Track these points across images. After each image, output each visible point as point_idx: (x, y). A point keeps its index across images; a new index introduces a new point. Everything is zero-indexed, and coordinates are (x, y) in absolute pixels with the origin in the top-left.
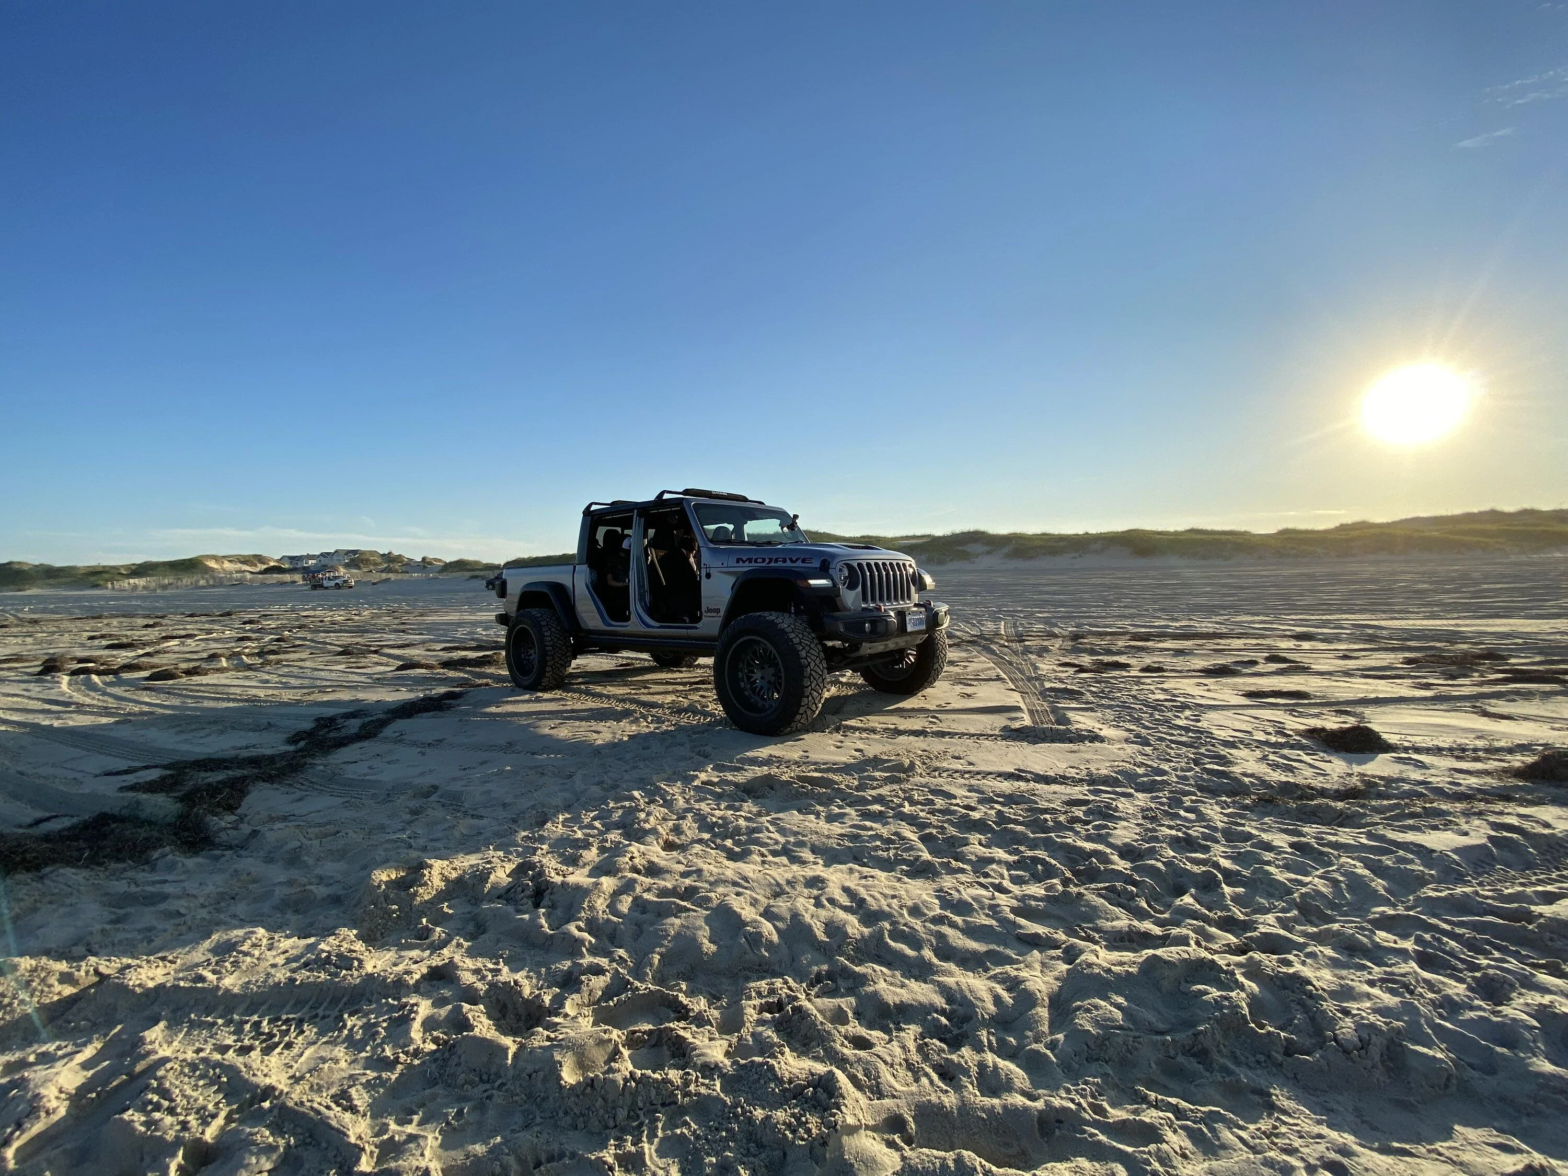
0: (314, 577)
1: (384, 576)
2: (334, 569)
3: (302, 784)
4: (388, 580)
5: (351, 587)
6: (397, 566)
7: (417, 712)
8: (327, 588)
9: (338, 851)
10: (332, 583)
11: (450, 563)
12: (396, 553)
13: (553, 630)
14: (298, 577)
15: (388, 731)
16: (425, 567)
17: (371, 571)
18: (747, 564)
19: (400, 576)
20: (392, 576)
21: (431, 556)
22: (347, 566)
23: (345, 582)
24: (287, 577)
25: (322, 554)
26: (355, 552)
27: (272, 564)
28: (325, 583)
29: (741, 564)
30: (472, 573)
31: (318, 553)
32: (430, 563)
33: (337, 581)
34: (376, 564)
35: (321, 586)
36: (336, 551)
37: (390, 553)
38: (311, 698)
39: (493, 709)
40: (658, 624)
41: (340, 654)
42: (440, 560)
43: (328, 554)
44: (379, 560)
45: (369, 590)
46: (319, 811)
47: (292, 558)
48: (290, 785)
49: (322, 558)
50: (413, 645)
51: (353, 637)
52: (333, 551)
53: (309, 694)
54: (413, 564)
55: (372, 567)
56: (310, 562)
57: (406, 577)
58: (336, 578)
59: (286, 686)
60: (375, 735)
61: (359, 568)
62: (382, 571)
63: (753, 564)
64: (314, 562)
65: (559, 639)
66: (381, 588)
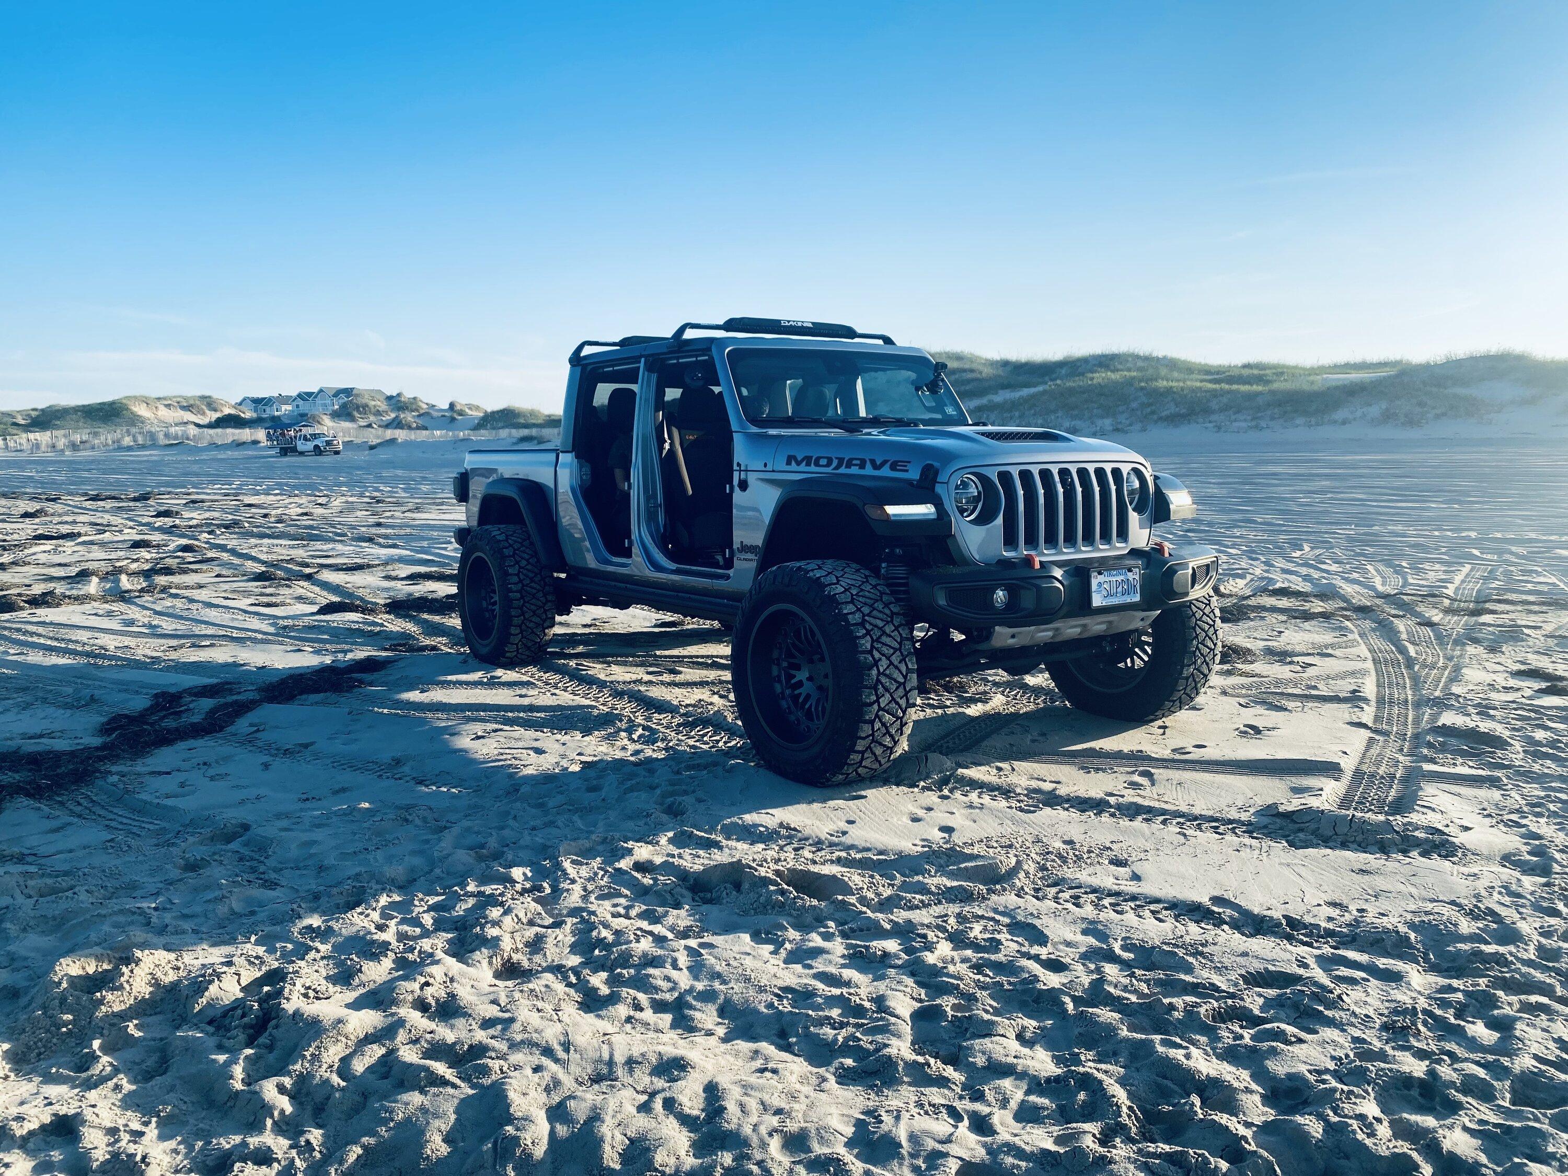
0: (283, 435)
1: (389, 434)
2: (316, 420)
3: (79, 804)
4: (393, 441)
5: (337, 453)
6: (409, 417)
7: (301, 693)
8: (302, 453)
9: (54, 918)
10: (310, 446)
11: (493, 413)
12: (408, 394)
13: (524, 563)
14: (261, 434)
15: (243, 725)
16: (453, 419)
17: (370, 426)
18: (803, 467)
19: (413, 436)
20: (401, 435)
21: (462, 400)
22: (336, 415)
23: (329, 443)
24: (245, 434)
25: (299, 396)
26: (348, 392)
27: (227, 411)
28: (301, 446)
29: (794, 466)
30: (525, 432)
31: (294, 394)
32: (461, 413)
33: (317, 442)
34: (378, 413)
35: (294, 450)
36: (321, 391)
37: (399, 395)
38: (173, 655)
39: (414, 696)
40: (673, 566)
41: (260, 577)
42: (477, 408)
43: (309, 394)
44: (383, 406)
45: (364, 456)
46: (71, 851)
47: (257, 401)
48: (62, 803)
49: (301, 402)
50: (369, 566)
51: (292, 547)
52: (316, 390)
53: (175, 649)
54: (435, 414)
55: (372, 418)
56: (284, 407)
57: (423, 435)
58: (315, 436)
59: (154, 632)
60: (221, 729)
61: (352, 419)
62: (387, 426)
63: (813, 468)
64: (289, 408)
65: (532, 580)
66: (383, 455)
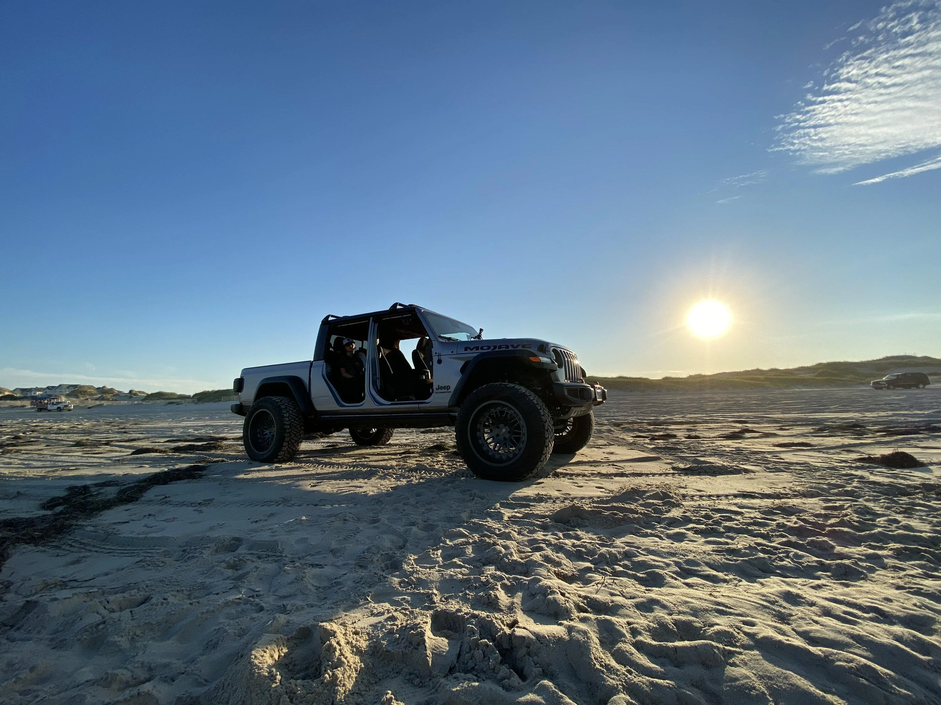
0: (41, 402)
1: (98, 403)
2: (56, 397)
4: (102, 405)
5: (70, 410)
6: (109, 396)
8: (50, 411)
10: (55, 407)
11: (152, 394)
12: (109, 387)
14: (27, 403)
16: (131, 397)
17: (87, 399)
19: (110, 403)
20: (105, 403)
21: (136, 389)
22: (68, 396)
23: (66, 406)
24: (19, 403)
25: (48, 388)
26: (75, 386)
27: (7, 393)
28: (49, 407)
30: (167, 401)
31: (45, 387)
32: (135, 394)
33: (59, 406)
34: (91, 394)
35: (46, 409)
36: (60, 386)
37: (103, 387)
42: (143, 393)
43: (53, 387)
44: (95, 392)
45: (85, 411)
47: (23, 390)
49: (48, 390)
52: (57, 385)
54: (122, 395)
55: (88, 397)
56: (38, 393)
57: (115, 403)
58: (58, 403)
61: (77, 397)
62: (96, 399)
64: (40, 393)
66: (96, 410)
